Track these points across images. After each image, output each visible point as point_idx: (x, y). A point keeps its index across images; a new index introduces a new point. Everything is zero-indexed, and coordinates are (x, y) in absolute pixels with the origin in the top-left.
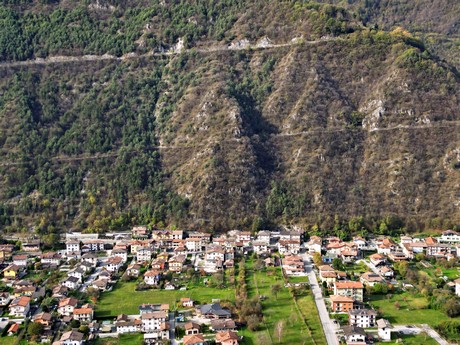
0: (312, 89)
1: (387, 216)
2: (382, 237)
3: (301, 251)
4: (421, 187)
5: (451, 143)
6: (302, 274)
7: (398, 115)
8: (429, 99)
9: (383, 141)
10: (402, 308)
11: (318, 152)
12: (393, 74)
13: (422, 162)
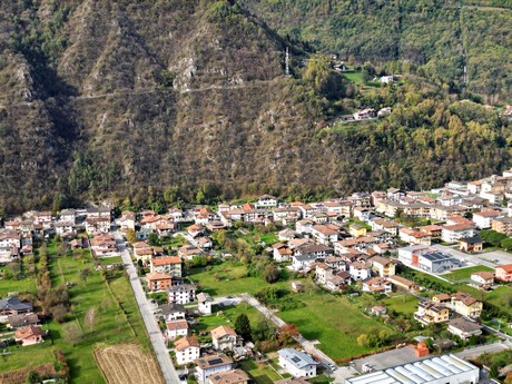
0: (115, 44)
1: (204, 184)
2: (199, 207)
3: (112, 229)
4: (237, 151)
5: (265, 104)
6: (114, 254)
7: (210, 75)
8: (242, 57)
9: (196, 104)
10: (222, 279)
11: (127, 117)
12: (203, 29)
13: (237, 125)
